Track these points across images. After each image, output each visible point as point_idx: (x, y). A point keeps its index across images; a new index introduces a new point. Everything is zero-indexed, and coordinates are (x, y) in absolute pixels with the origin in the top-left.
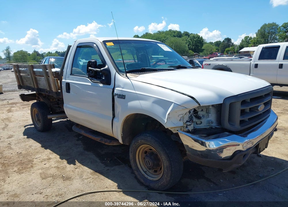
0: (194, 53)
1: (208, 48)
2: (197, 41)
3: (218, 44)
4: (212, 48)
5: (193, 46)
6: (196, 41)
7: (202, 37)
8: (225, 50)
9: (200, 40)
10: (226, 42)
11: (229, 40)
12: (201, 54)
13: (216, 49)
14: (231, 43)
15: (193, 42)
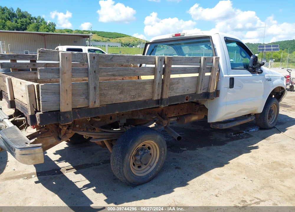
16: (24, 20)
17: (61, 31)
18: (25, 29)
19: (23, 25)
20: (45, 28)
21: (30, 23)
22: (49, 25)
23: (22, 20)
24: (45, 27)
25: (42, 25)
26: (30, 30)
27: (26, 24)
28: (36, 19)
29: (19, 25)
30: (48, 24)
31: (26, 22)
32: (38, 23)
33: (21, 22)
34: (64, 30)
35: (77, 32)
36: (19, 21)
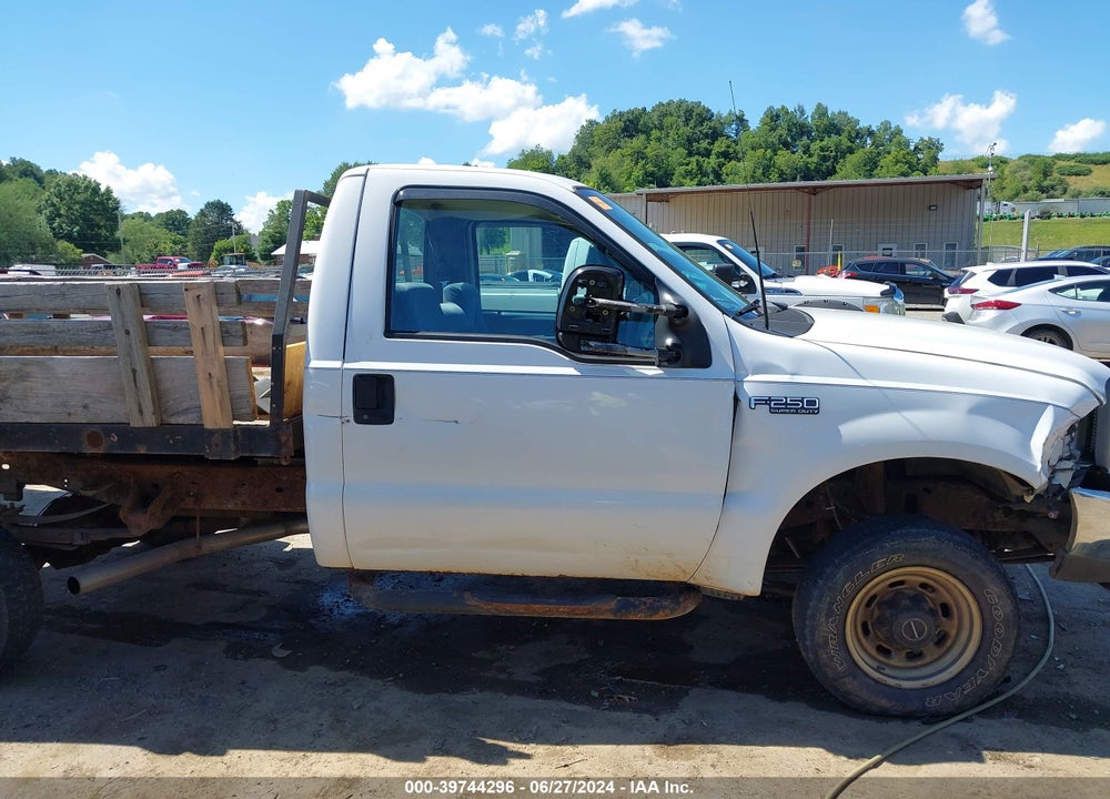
0: (83, 255)
1: (139, 234)
2: (90, 206)
3: (175, 221)
4: (156, 238)
5: (73, 222)
6: (83, 204)
7: (109, 191)
8: (210, 249)
9: (101, 203)
10: (213, 217)
11: (222, 210)
12: (112, 258)
13: (175, 243)
14: (232, 220)
15: (70, 208)
16: (833, 139)
17: (958, 165)
18: (832, 172)
19: (824, 159)
20: (897, 162)
21: (851, 151)
22: (916, 148)
23: (824, 143)
24: (900, 157)
25: (889, 153)
26: (848, 174)
27: (836, 156)
28: (871, 133)
29: (815, 159)
30: (912, 148)
31: (837, 146)
32: (877, 147)
33: (822, 149)
34: (973, 160)
35: (1026, 163)
36: (815, 147)
